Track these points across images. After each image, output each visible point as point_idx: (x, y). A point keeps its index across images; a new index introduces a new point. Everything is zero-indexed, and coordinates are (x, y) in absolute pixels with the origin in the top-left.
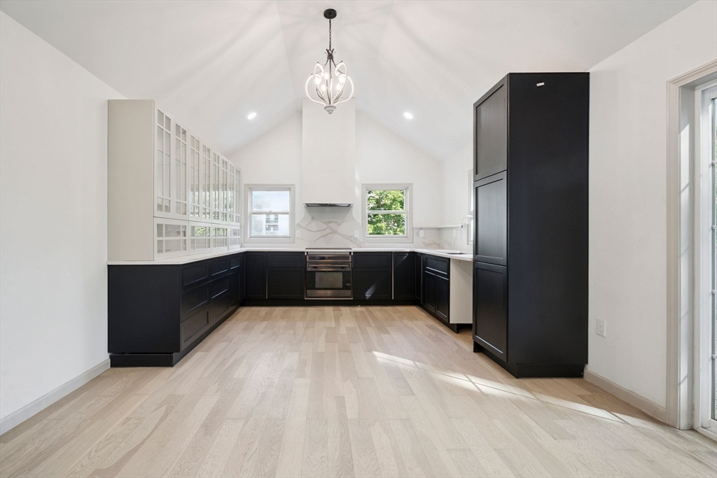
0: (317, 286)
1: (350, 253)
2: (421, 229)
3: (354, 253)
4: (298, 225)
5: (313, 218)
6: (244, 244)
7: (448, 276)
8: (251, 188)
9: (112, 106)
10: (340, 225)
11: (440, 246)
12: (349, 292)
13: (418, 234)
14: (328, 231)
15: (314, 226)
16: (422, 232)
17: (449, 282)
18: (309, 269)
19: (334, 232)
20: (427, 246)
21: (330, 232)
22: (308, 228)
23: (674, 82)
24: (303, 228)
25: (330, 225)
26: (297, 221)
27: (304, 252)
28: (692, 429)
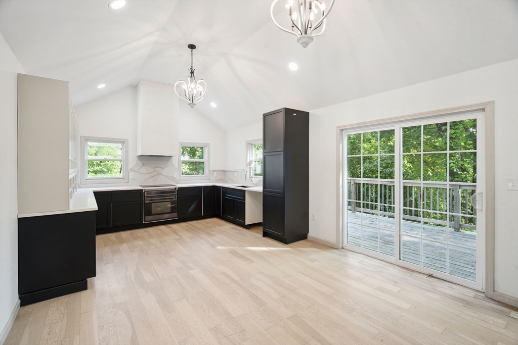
0: (153, 213)
1: (175, 188)
2: (214, 171)
3: (178, 188)
4: (132, 169)
5: (143, 164)
6: (81, 185)
7: (244, 200)
8: (88, 139)
9: (21, 79)
10: (163, 169)
11: (224, 181)
12: (175, 215)
13: (213, 174)
14: (155, 173)
15: (144, 170)
16: (215, 173)
17: (245, 203)
18: (147, 202)
19: (159, 174)
20: (218, 181)
21: (156, 174)
22: (139, 171)
23: (338, 127)
24: (134, 171)
25: (156, 169)
26: (130, 166)
27: (143, 190)
28: (343, 248)
